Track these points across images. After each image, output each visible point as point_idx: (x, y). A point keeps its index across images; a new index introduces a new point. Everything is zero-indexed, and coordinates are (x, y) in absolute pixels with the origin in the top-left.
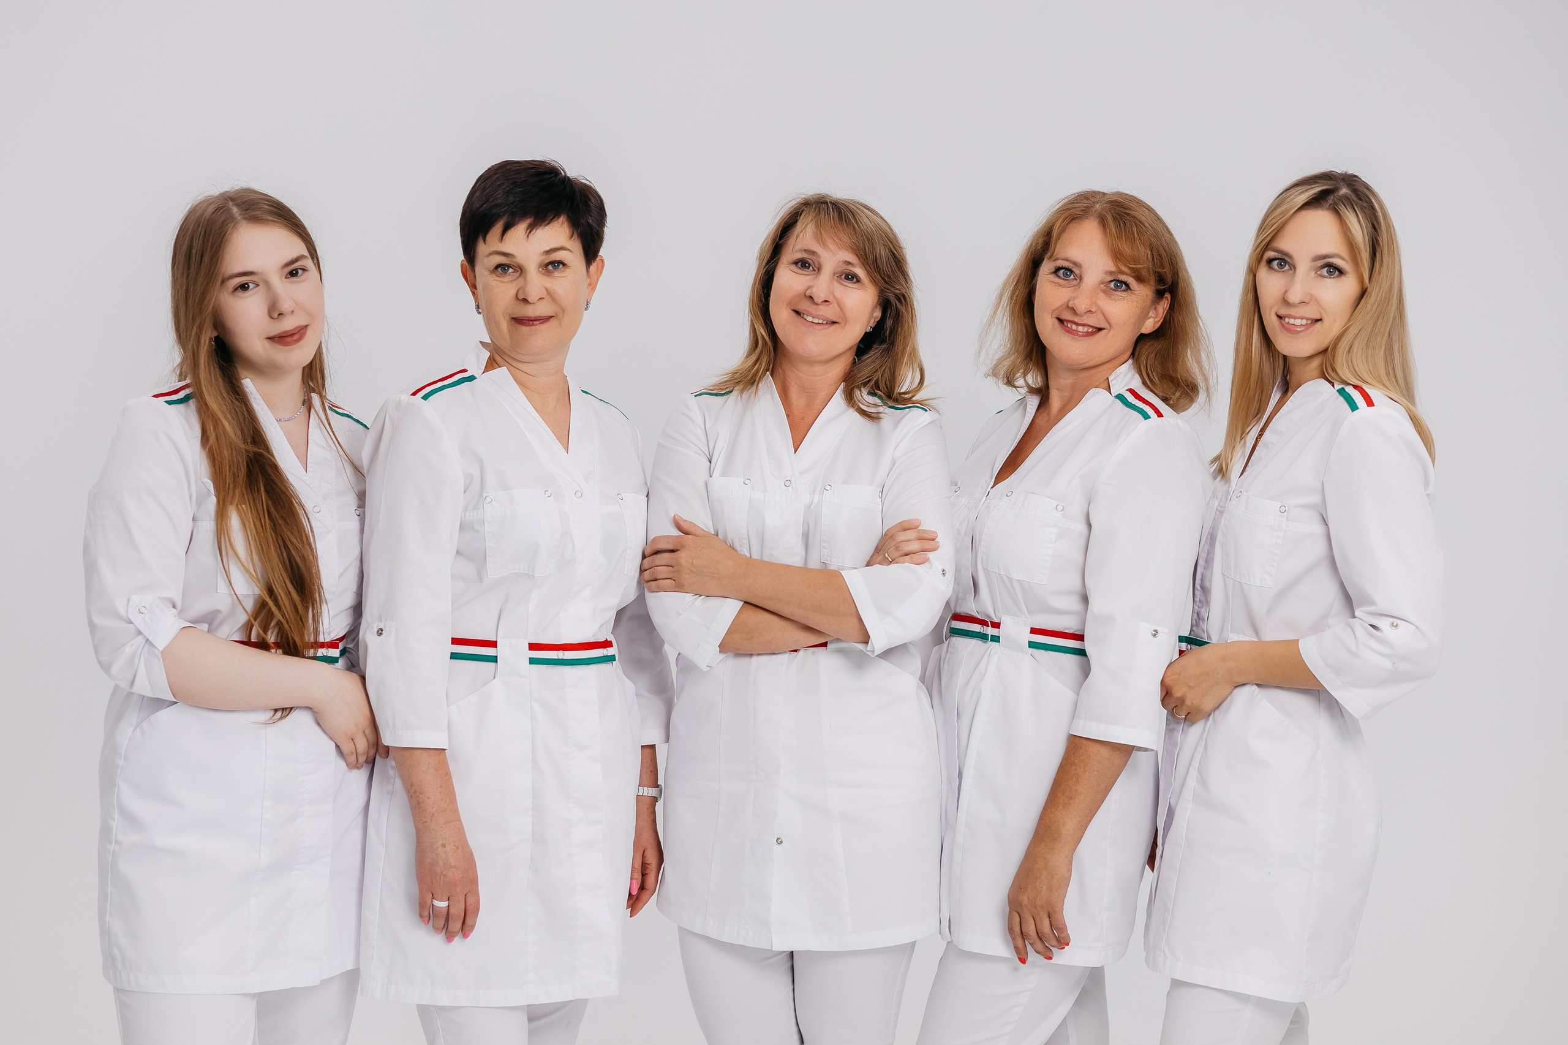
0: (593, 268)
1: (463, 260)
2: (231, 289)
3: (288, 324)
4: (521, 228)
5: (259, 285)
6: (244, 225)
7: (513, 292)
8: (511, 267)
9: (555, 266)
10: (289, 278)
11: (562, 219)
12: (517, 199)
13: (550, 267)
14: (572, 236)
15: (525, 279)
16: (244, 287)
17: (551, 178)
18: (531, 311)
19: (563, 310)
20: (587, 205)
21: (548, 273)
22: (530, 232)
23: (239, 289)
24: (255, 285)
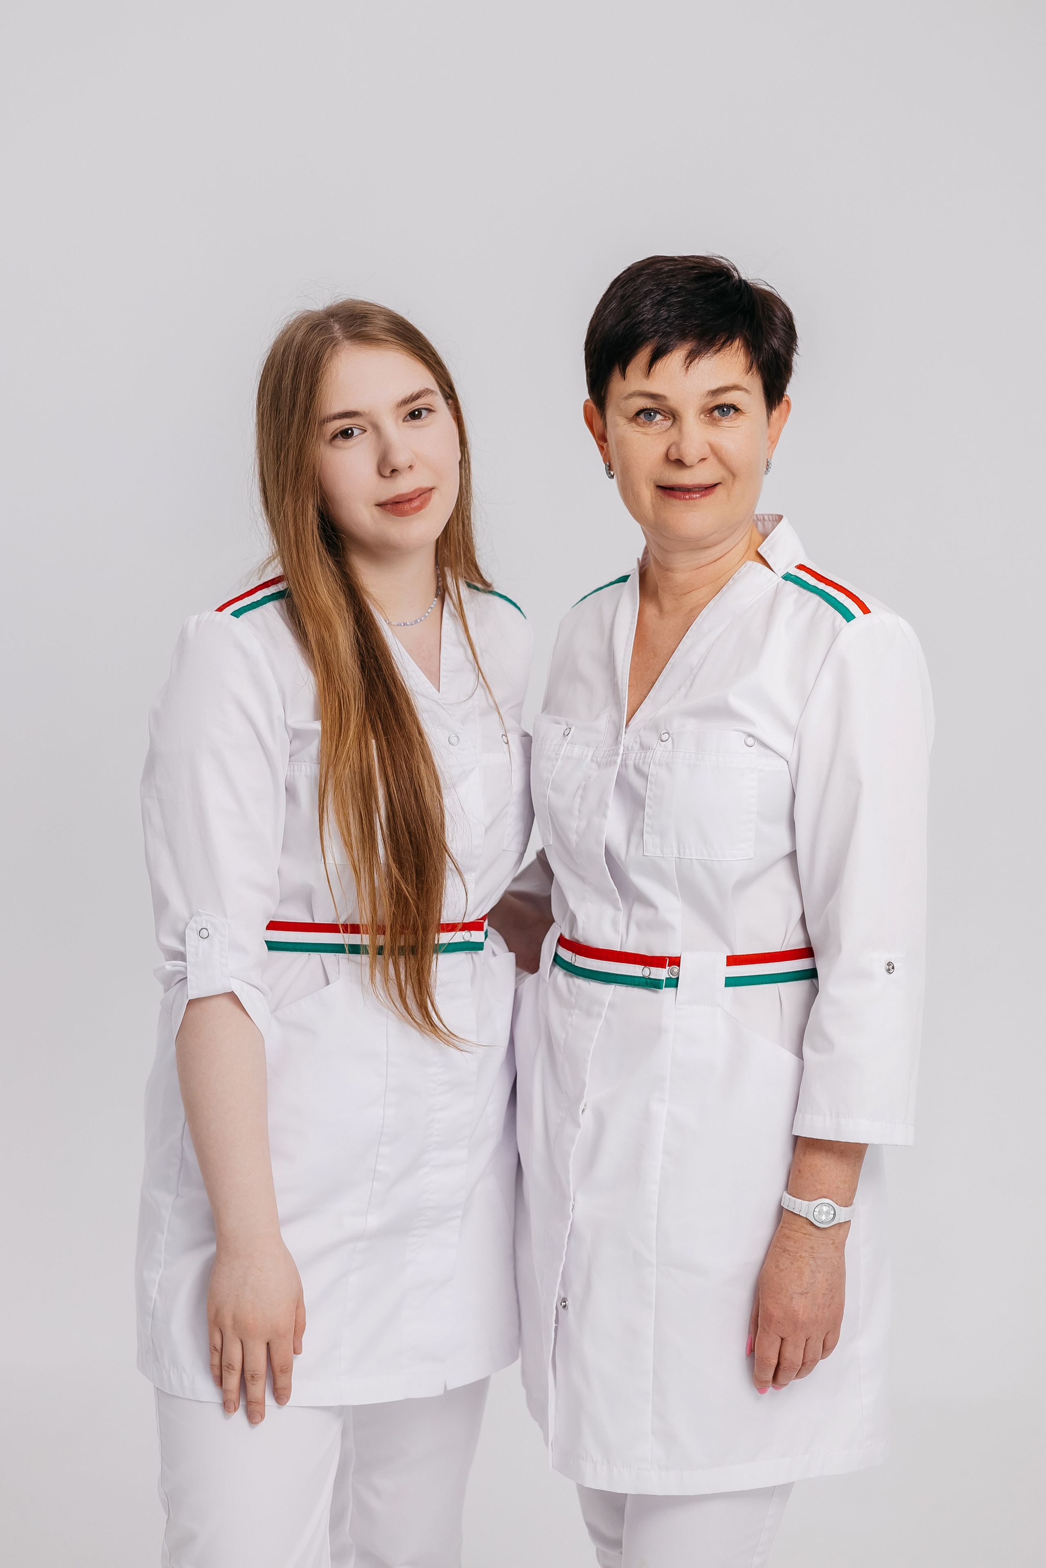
0: (776, 414)
1: (587, 401)
3: (405, 485)
4: (676, 359)
5: (366, 431)
7: (662, 449)
8: (659, 413)
9: (723, 411)
10: (408, 421)
11: (737, 343)
12: (673, 314)
13: (717, 413)
14: (750, 370)
15: (680, 430)
16: (346, 434)
17: (722, 281)
18: (684, 478)
19: (734, 475)
20: (770, 320)
21: (714, 422)
22: (690, 363)
23: (339, 436)
24: (361, 431)
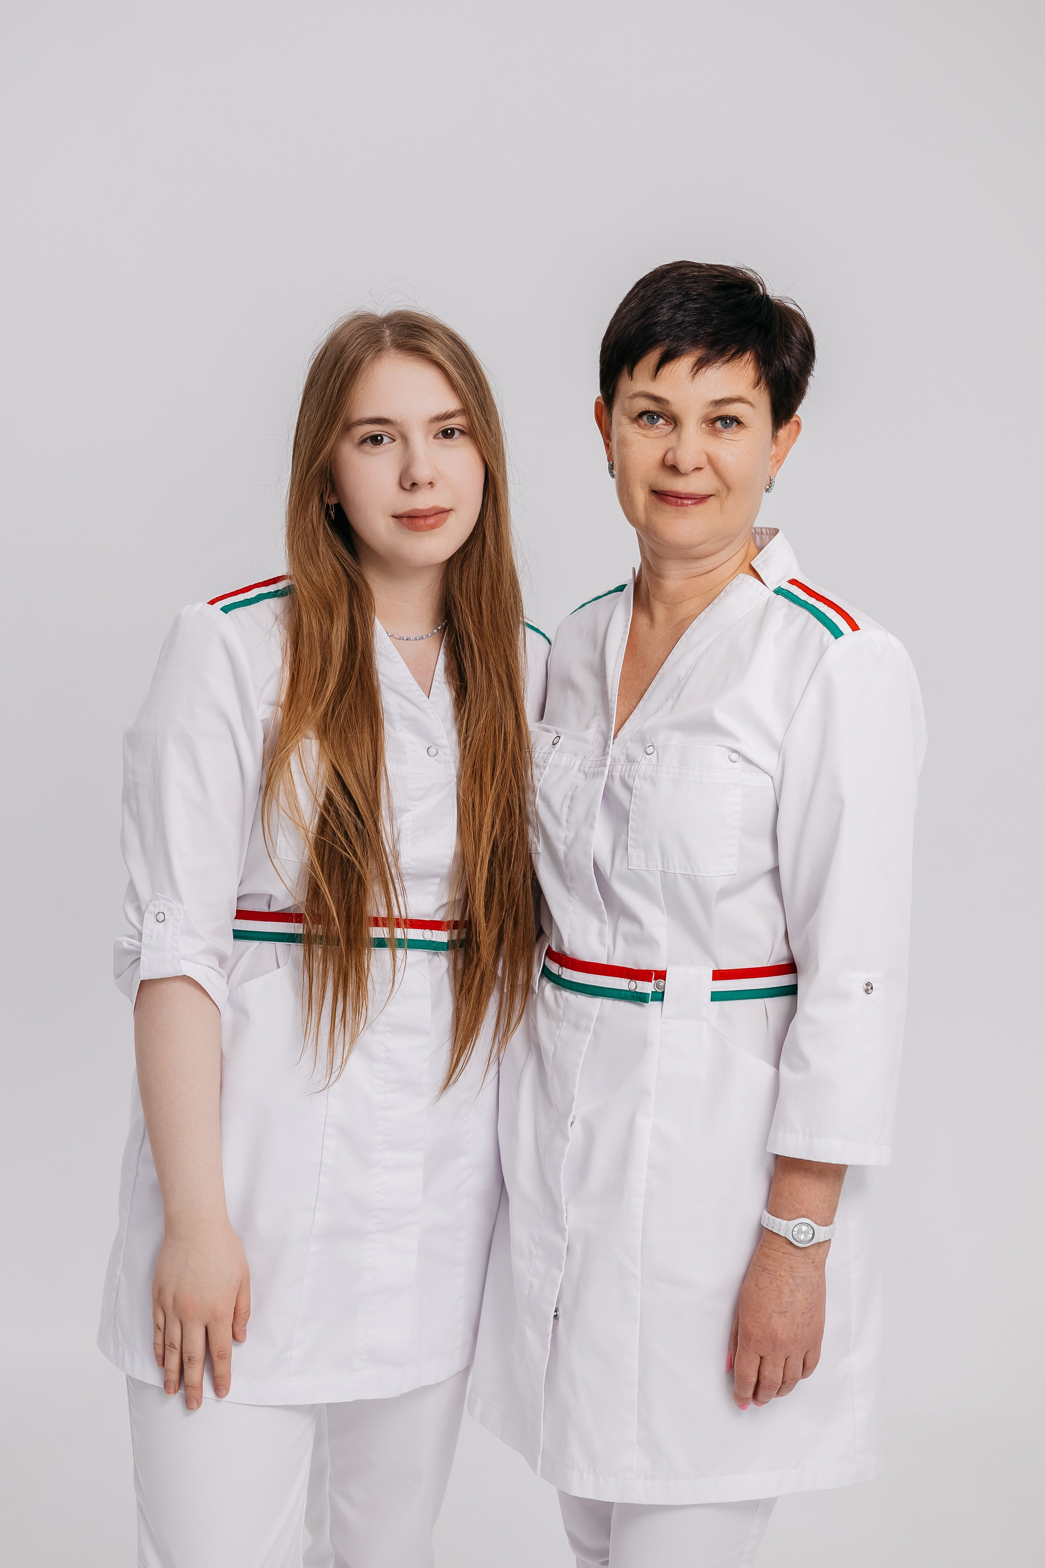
0: (782, 433)
1: (598, 398)
2: (357, 440)
3: (422, 501)
4: (684, 365)
5: (395, 440)
6: (392, 355)
7: (659, 454)
8: (662, 417)
9: (726, 423)
10: (439, 438)
11: (748, 356)
12: (687, 319)
13: (719, 424)
14: (758, 384)
15: (679, 437)
16: (376, 440)
17: (743, 294)
18: (679, 485)
19: (729, 489)
20: (787, 338)
21: (715, 433)
22: (698, 370)
23: (369, 441)
24: (390, 440)
